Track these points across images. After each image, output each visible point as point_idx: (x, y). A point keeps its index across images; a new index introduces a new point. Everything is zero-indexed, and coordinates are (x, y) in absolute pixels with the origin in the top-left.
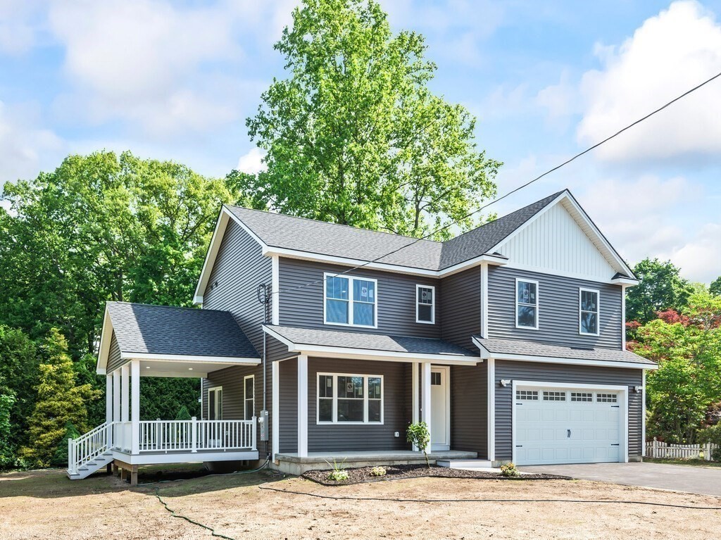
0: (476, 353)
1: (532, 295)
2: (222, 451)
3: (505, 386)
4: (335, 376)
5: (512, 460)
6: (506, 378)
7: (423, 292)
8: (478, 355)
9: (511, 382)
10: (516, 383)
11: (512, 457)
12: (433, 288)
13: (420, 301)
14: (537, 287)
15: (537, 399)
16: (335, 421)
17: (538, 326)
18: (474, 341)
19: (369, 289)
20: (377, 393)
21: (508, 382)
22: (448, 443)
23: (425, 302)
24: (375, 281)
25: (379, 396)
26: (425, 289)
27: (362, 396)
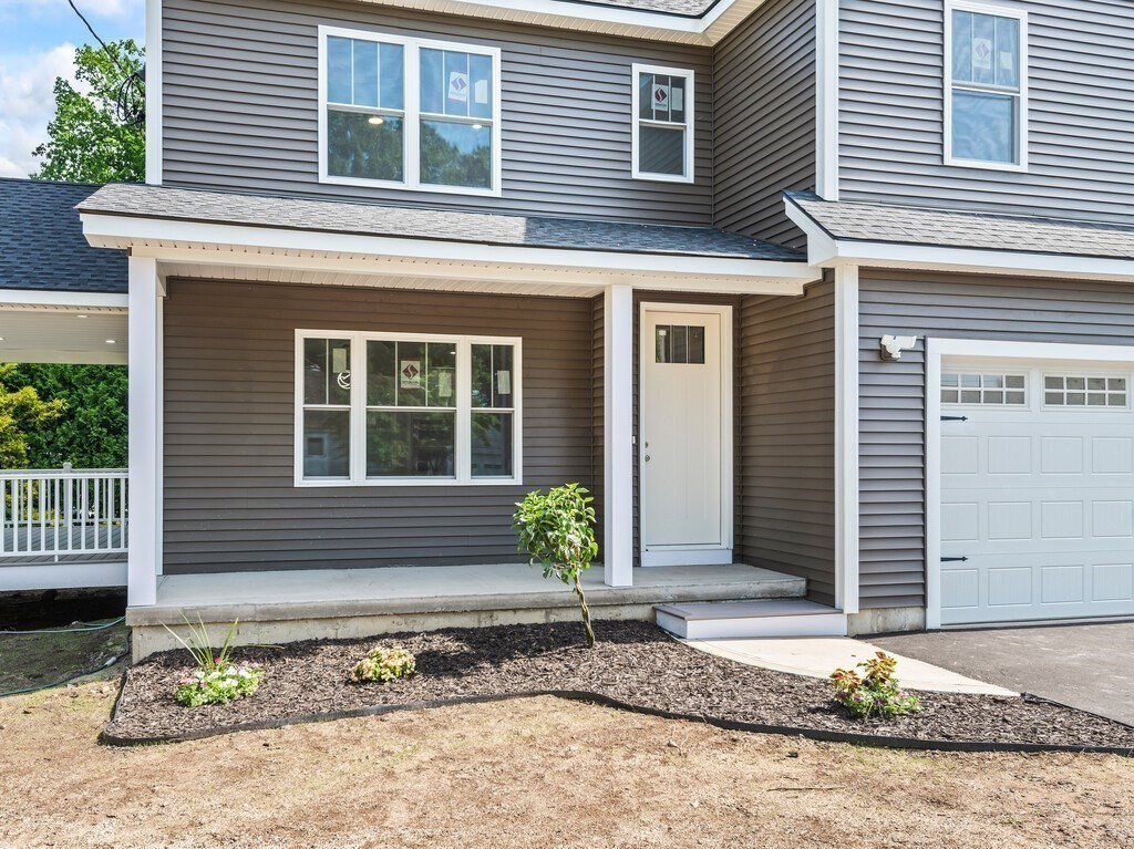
0: (793, 248)
1: (1006, 60)
2: (48, 561)
3: (897, 355)
4: (359, 340)
5: (924, 607)
6: (898, 330)
7: (655, 87)
8: (800, 255)
9: (924, 342)
10: (937, 347)
11: (924, 598)
12: (689, 75)
13: (646, 112)
14: (1024, 30)
15: (1022, 401)
16: (358, 476)
17: (1024, 158)
18: (791, 211)
19: (473, 80)
20: (503, 390)
21: (909, 342)
22: (727, 540)
23: (662, 115)
24: (495, 52)
25: (507, 400)
26: (662, 79)
27: (452, 401)
